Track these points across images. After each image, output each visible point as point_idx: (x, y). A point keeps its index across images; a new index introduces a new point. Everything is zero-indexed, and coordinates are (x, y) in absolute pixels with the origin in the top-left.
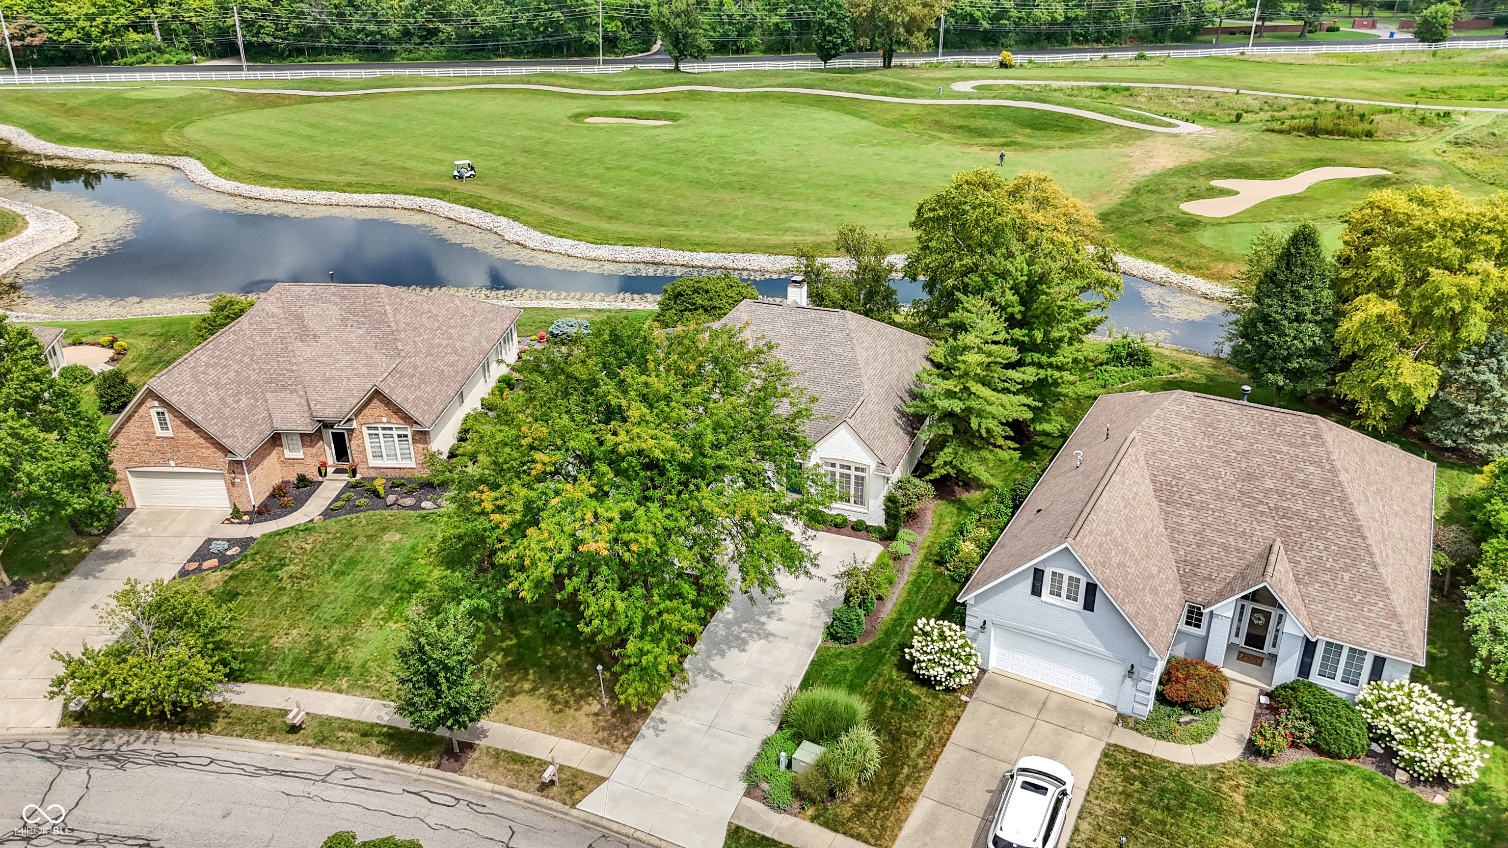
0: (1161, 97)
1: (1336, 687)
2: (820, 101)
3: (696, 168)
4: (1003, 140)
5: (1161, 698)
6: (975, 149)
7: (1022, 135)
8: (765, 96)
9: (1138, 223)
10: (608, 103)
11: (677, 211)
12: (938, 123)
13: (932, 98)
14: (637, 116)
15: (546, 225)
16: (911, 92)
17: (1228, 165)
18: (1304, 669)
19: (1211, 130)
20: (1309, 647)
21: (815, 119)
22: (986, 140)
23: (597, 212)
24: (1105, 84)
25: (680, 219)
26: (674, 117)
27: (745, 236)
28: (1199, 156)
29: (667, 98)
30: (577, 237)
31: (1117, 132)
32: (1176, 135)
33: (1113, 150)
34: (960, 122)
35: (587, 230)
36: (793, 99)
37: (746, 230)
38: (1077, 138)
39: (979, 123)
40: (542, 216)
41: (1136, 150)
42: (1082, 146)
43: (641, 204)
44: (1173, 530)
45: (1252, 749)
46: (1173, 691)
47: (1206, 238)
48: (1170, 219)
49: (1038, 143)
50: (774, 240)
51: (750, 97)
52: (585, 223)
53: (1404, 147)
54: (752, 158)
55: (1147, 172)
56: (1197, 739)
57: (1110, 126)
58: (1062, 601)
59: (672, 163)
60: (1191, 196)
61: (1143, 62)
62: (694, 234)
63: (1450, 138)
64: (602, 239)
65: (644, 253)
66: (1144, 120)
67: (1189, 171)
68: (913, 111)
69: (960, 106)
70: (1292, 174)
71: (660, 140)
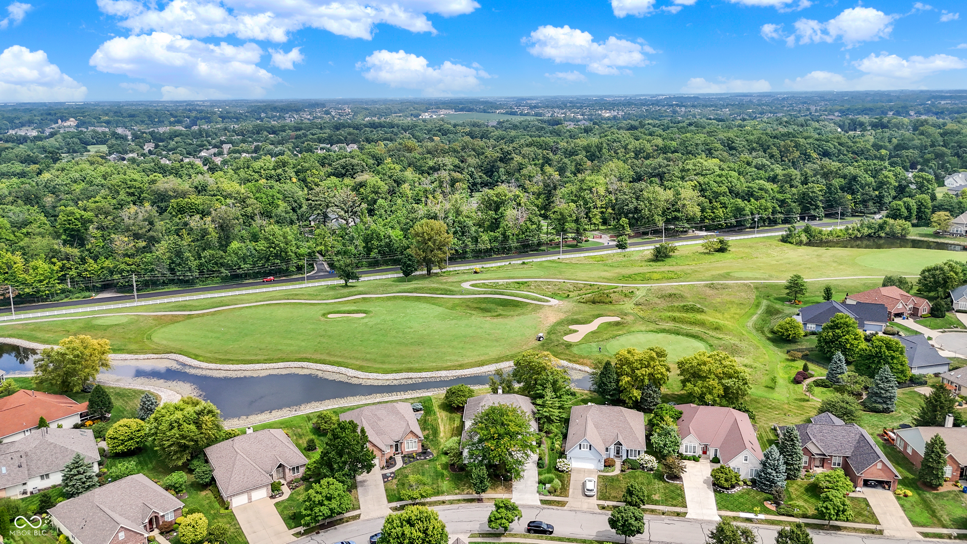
0: (539, 286)
1: (633, 458)
2: (418, 299)
3: (395, 337)
4: (496, 314)
5: (605, 466)
6: (488, 319)
7: (500, 310)
8: (394, 297)
9: (554, 346)
10: (331, 306)
11: (403, 357)
12: (467, 306)
13: (461, 295)
14: (349, 312)
15: (360, 368)
16: (452, 292)
17: (572, 319)
18: (627, 456)
19: (561, 302)
20: (627, 451)
21: (421, 308)
22: (489, 314)
23: (375, 361)
24: (517, 280)
25: (407, 360)
26: (365, 312)
27: (434, 364)
28: (562, 316)
29: (355, 302)
30: (376, 372)
31: (532, 306)
32: (551, 306)
33: (534, 315)
34: (475, 305)
35: (379, 368)
36: (407, 298)
37: (433, 362)
38: (519, 311)
39: (483, 306)
40: (357, 365)
41: (541, 314)
42: (523, 314)
43: (389, 356)
44: (600, 434)
45: (622, 471)
46: (606, 464)
47: (575, 350)
48: (563, 344)
49: (508, 314)
50: (445, 365)
51: (389, 299)
52: (375, 366)
53: (622, 307)
54: (412, 330)
55: (548, 325)
56: (613, 471)
57: (528, 304)
58: (585, 450)
59: (383, 335)
60: (566, 334)
61: (525, 266)
62: (416, 366)
63: (634, 302)
64: (386, 372)
65: (404, 375)
66: (539, 300)
67: (560, 323)
68: (457, 302)
69: (473, 298)
70: (592, 321)
71: (370, 324)
